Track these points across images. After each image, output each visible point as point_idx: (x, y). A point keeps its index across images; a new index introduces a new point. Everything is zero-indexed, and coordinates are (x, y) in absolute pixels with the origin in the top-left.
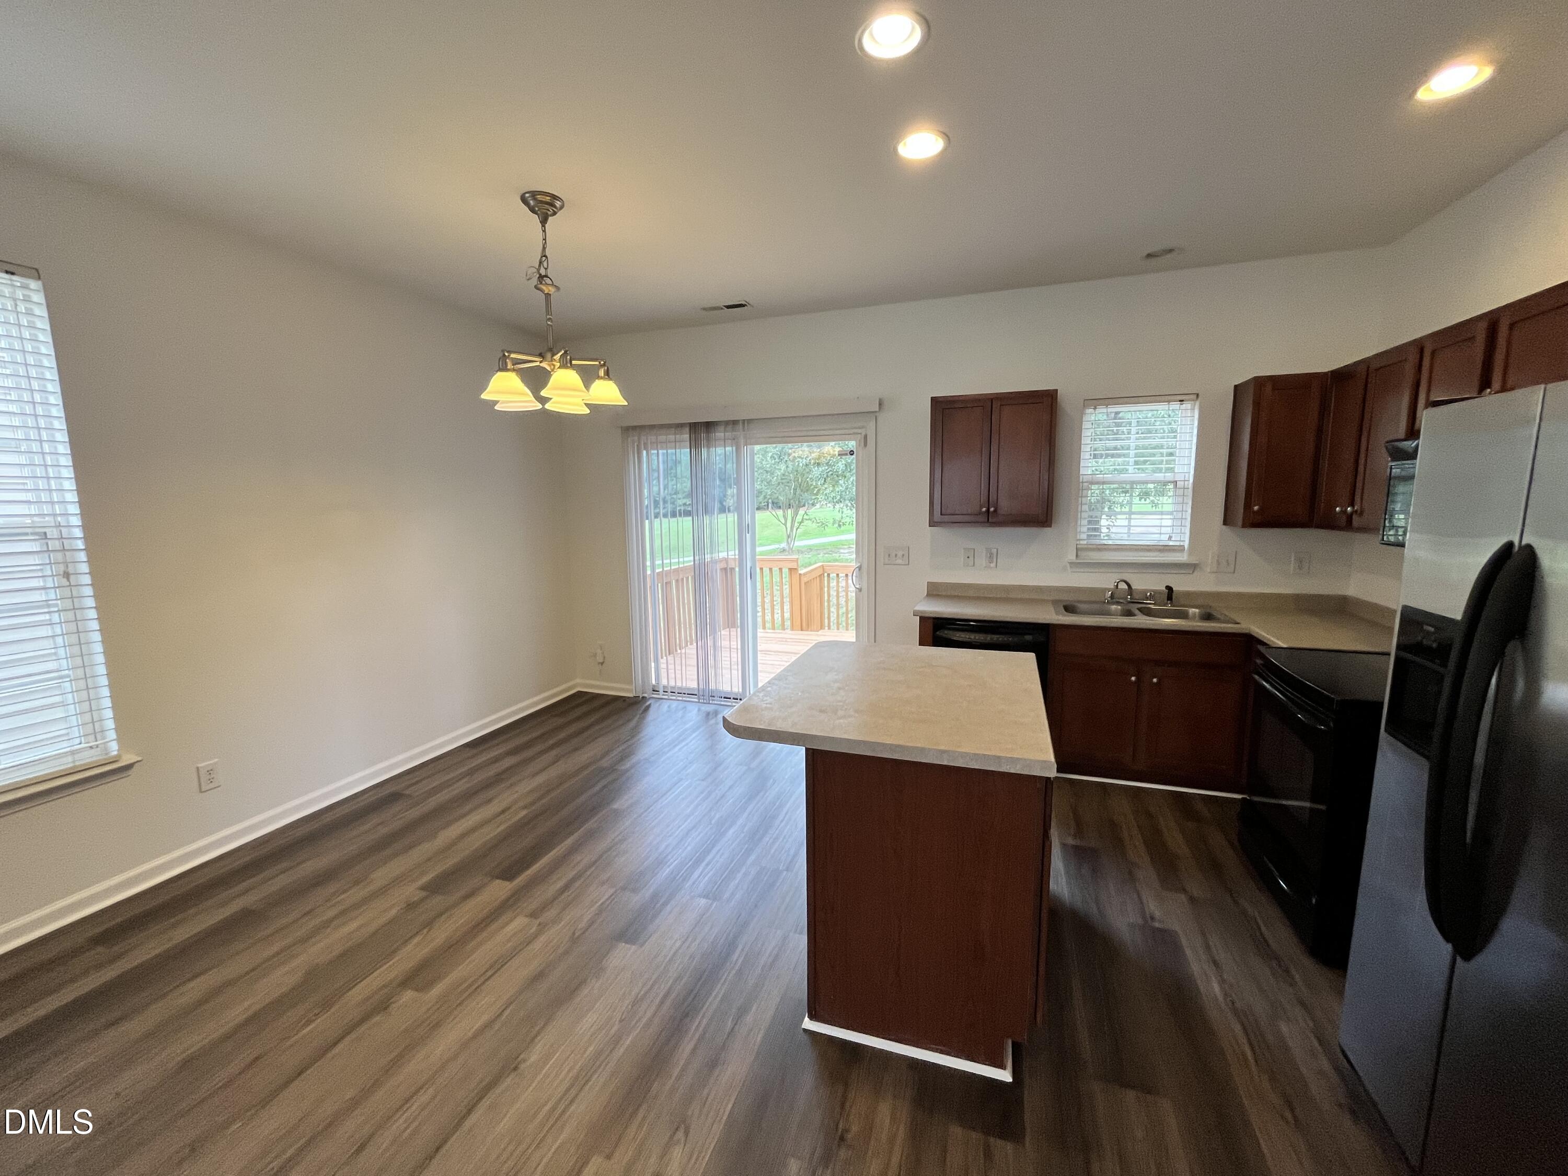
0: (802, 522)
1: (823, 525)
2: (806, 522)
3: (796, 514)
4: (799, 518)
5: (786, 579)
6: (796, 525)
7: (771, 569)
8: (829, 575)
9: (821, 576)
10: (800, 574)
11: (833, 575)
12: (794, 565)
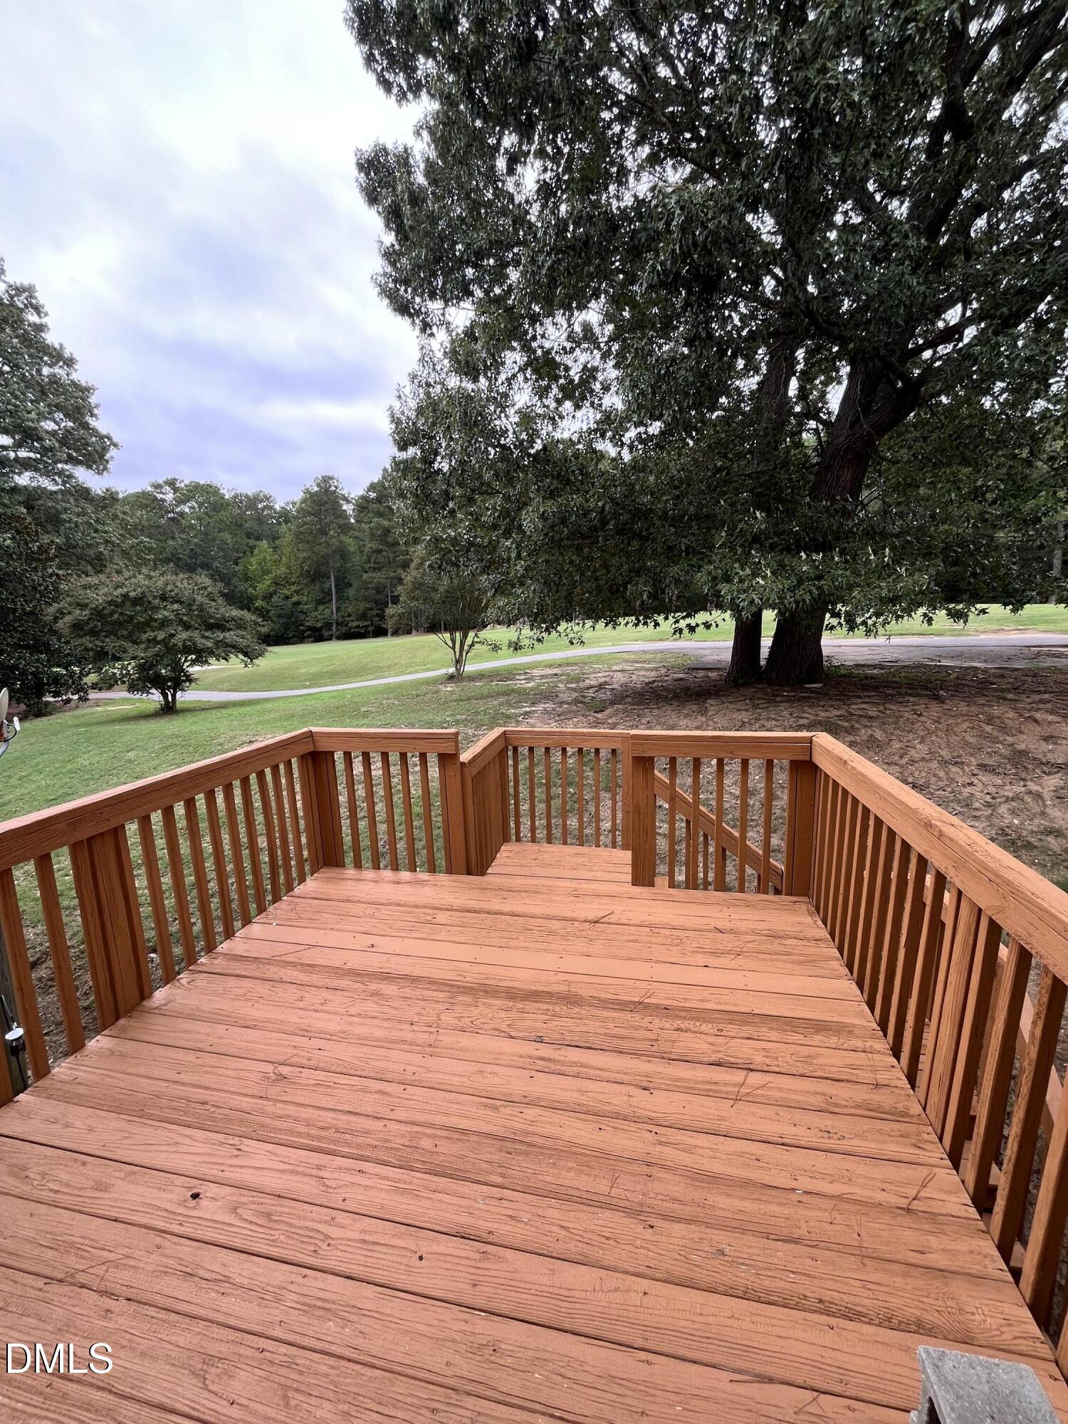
0: (472, 645)
1: (496, 648)
2: (477, 646)
3: (465, 636)
4: (469, 641)
5: (434, 772)
6: (466, 648)
7: (403, 756)
8: (515, 749)
9: (502, 753)
10: (463, 764)
11: (524, 750)
12: (448, 748)
